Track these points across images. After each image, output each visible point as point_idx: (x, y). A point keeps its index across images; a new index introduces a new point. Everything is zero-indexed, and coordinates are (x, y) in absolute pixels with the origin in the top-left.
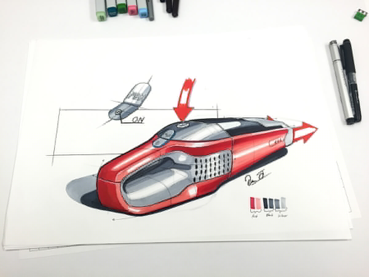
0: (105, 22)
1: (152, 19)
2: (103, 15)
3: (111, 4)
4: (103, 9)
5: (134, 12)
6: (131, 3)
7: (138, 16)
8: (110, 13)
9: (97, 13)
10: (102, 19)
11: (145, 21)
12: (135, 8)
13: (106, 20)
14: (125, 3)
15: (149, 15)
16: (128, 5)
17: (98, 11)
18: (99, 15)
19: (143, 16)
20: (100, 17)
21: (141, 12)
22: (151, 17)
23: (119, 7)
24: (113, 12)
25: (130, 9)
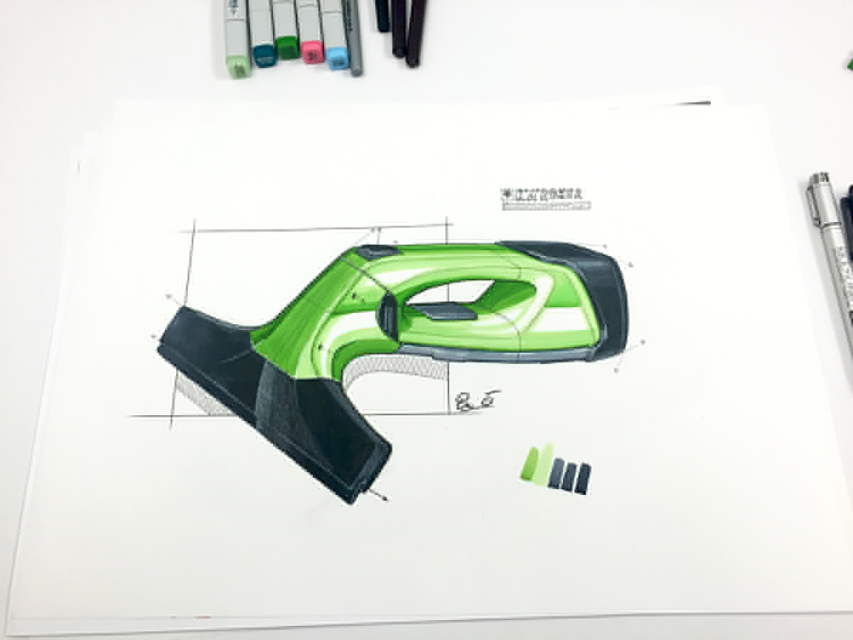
0: (248, 79)
1: (358, 73)
2: (244, 63)
3: (262, 38)
4: (243, 51)
5: (317, 56)
6: (309, 35)
7: (325, 65)
8: (259, 60)
9: (228, 59)
10: (240, 73)
11: (341, 78)
12: (318, 48)
13: (249, 76)
14: (295, 34)
15: (352, 63)
16: (302, 40)
17: (230, 54)
18: (233, 63)
19: (338, 64)
20: (236, 67)
21: (331, 55)
22: (356, 67)
23: (281, 46)
24: (265, 56)
25: (305, 49)
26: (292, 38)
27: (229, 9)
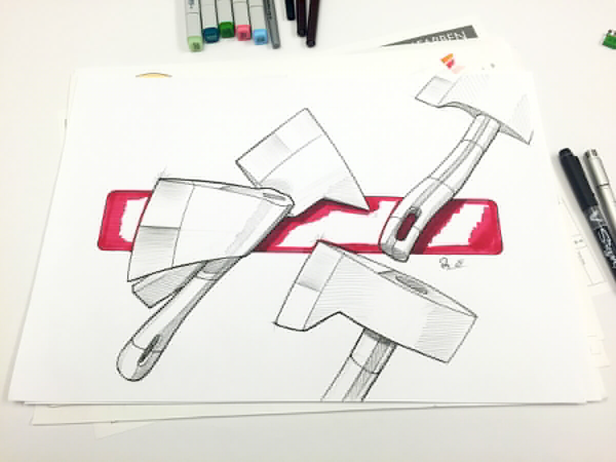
0: (200, 53)
1: (277, 46)
2: (199, 40)
3: (210, 23)
4: (199, 34)
5: (246, 35)
6: (241, 21)
7: (252, 41)
8: (209, 38)
9: (188, 38)
10: (196, 48)
11: (265, 50)
12: (248, 29)
13: (203, 50)
14: (231, 21)
15: (272, 39)
16: (237, 24)
17: (190, 35)
18: (192, 41)
19: (261, 41)
20: (194, 44)
21: (256, 35)
22: (276, 42)
23: (222, 28)
24: (211, 35)
25: (239, 30)
26: (229, 23)
27: (189, 6)
